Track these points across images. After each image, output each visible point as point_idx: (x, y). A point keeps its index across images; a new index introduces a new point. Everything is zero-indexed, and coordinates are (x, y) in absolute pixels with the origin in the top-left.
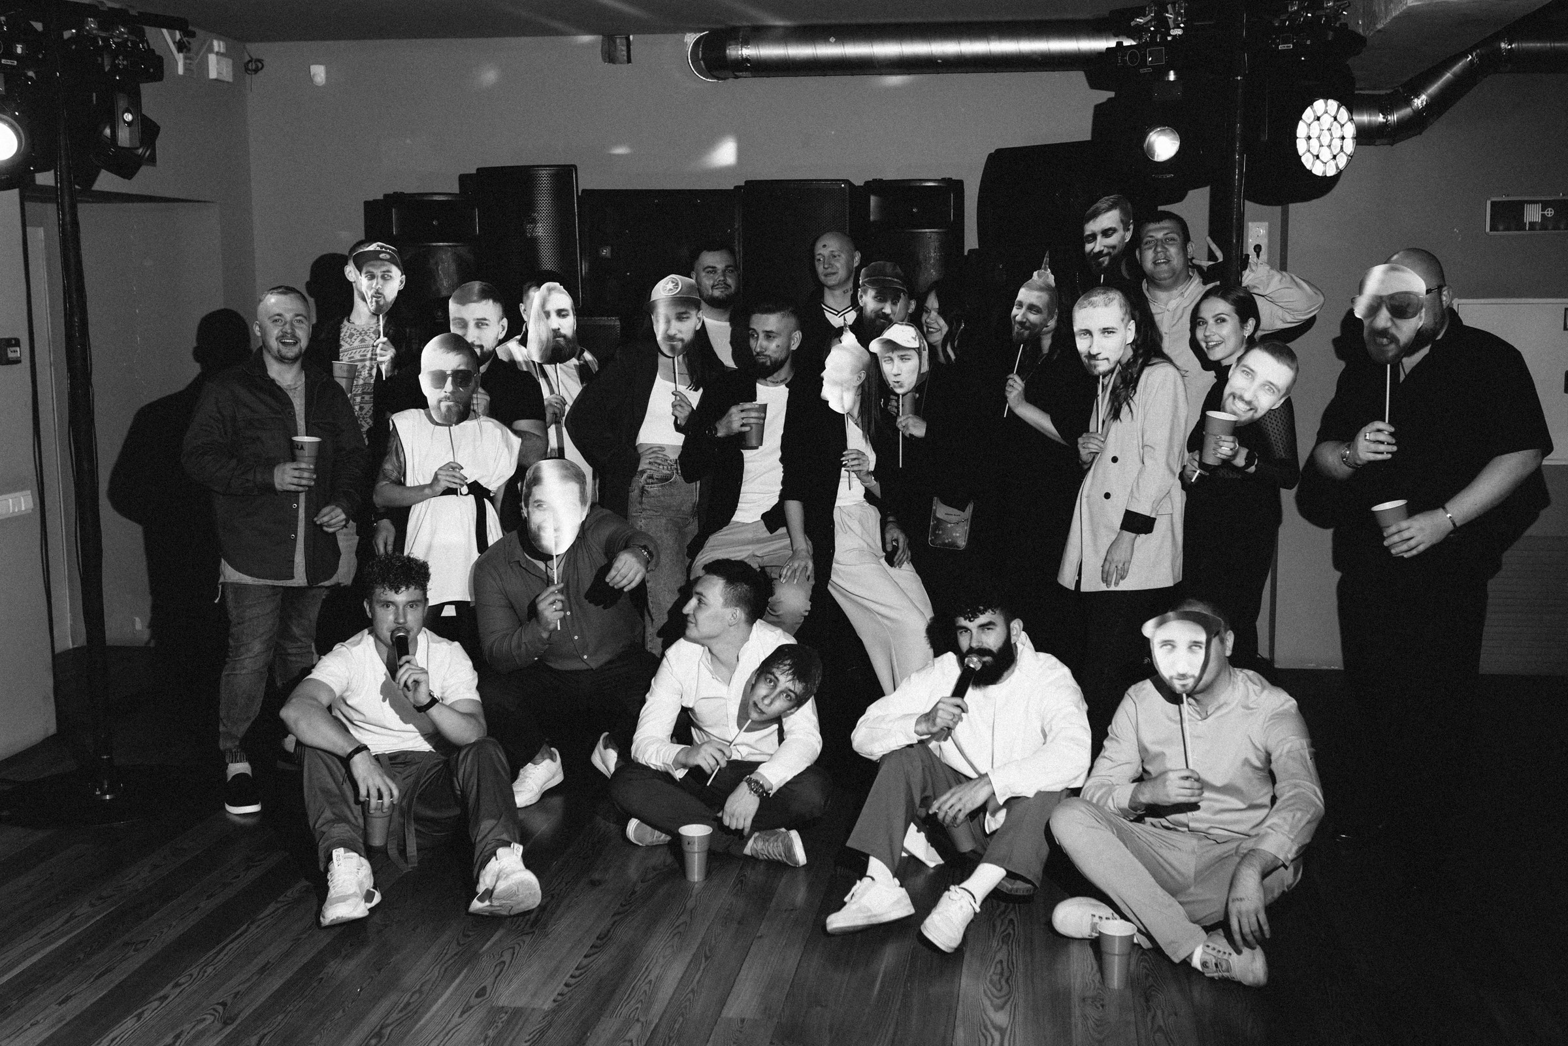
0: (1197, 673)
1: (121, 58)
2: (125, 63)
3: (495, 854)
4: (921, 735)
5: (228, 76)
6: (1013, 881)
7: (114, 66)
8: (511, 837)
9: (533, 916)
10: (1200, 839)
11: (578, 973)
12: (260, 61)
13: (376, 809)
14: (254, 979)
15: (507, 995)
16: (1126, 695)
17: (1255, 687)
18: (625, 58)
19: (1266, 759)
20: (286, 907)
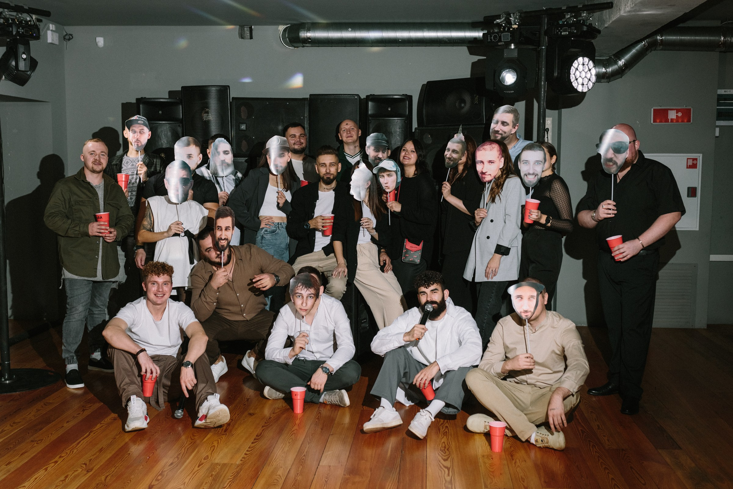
0: (532, 310)
1: (21, 28)
2: (23, 31)
3: (207, 399)
4: (406, 342)
5: (56, 42)
6: (448, 408)
7: (18, 32)
8: (213, 391)
9: (224, 428)
10: (532, 387)
11: (250, 449)
12: (71, 35)
13: (148, 379)
14: (97, 454)
15: (218, 459)
16: (498, 323)
17: (556, 318)
18: (249, 36)
19: (562, 351)
20: (105, 426)
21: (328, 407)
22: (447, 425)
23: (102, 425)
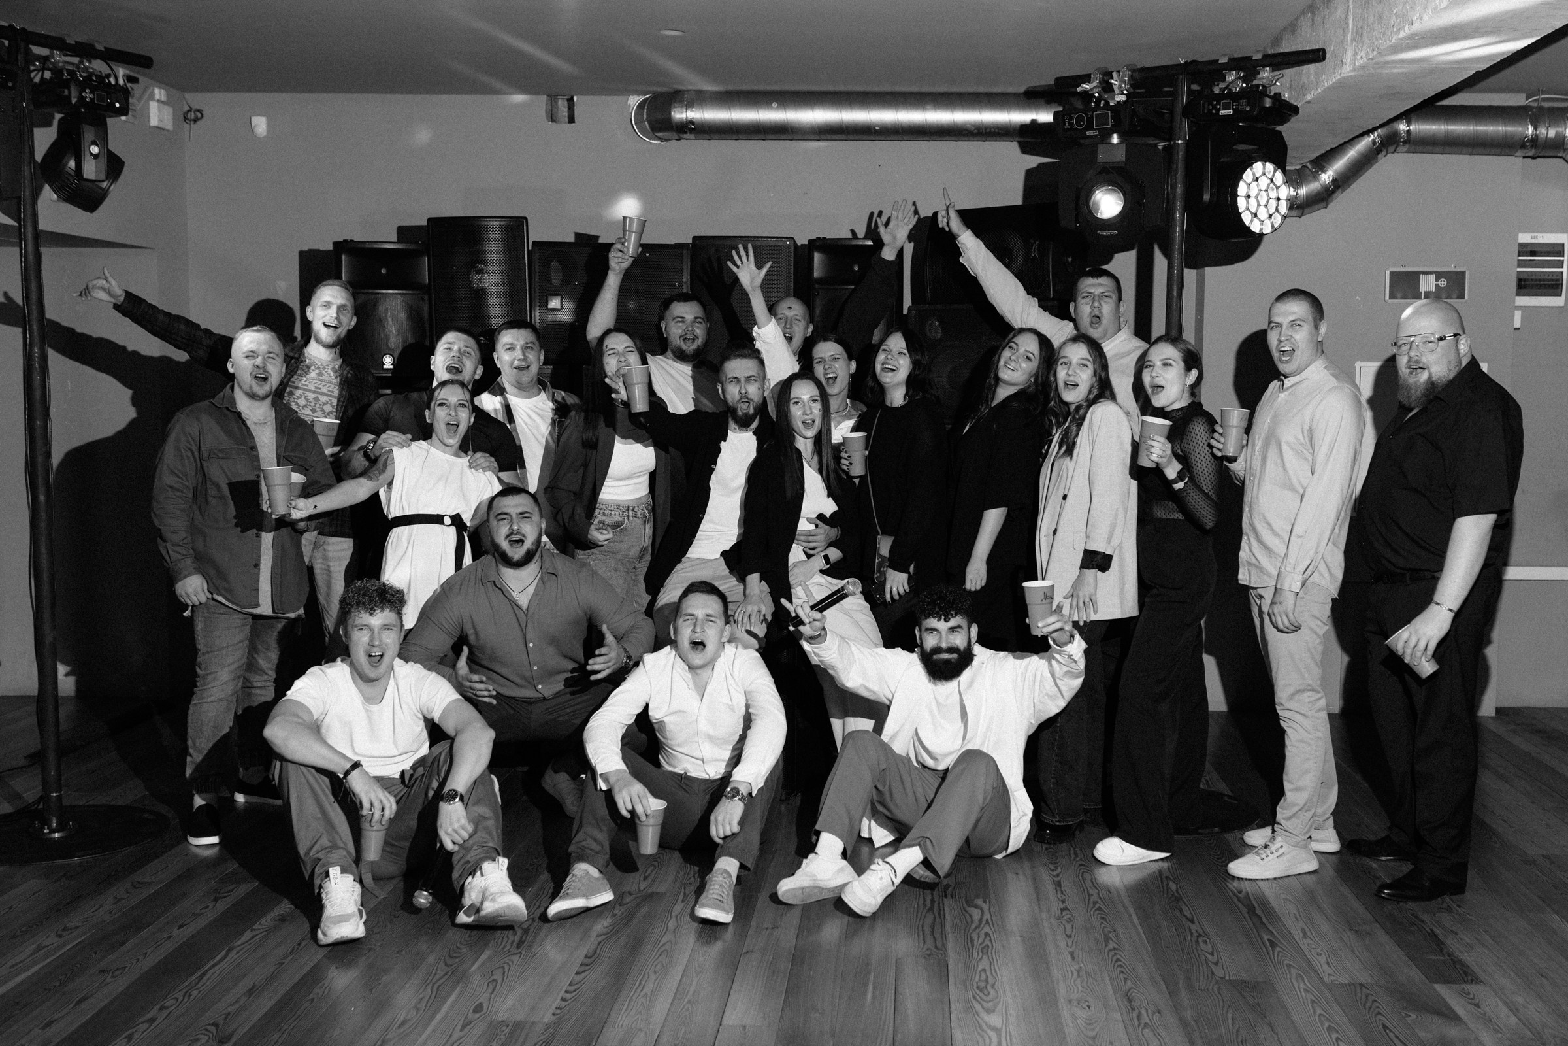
1: (87, 91)
2: (92, 96)
3: (480, 868)
5: (168, 124)
7: (82, 99)
12: (199, 111)
14: (242, 1001)
15: (504, 1010)
18: (567, 117)
20: (261, 935)
22: (987, 929)
23: (255, 933)
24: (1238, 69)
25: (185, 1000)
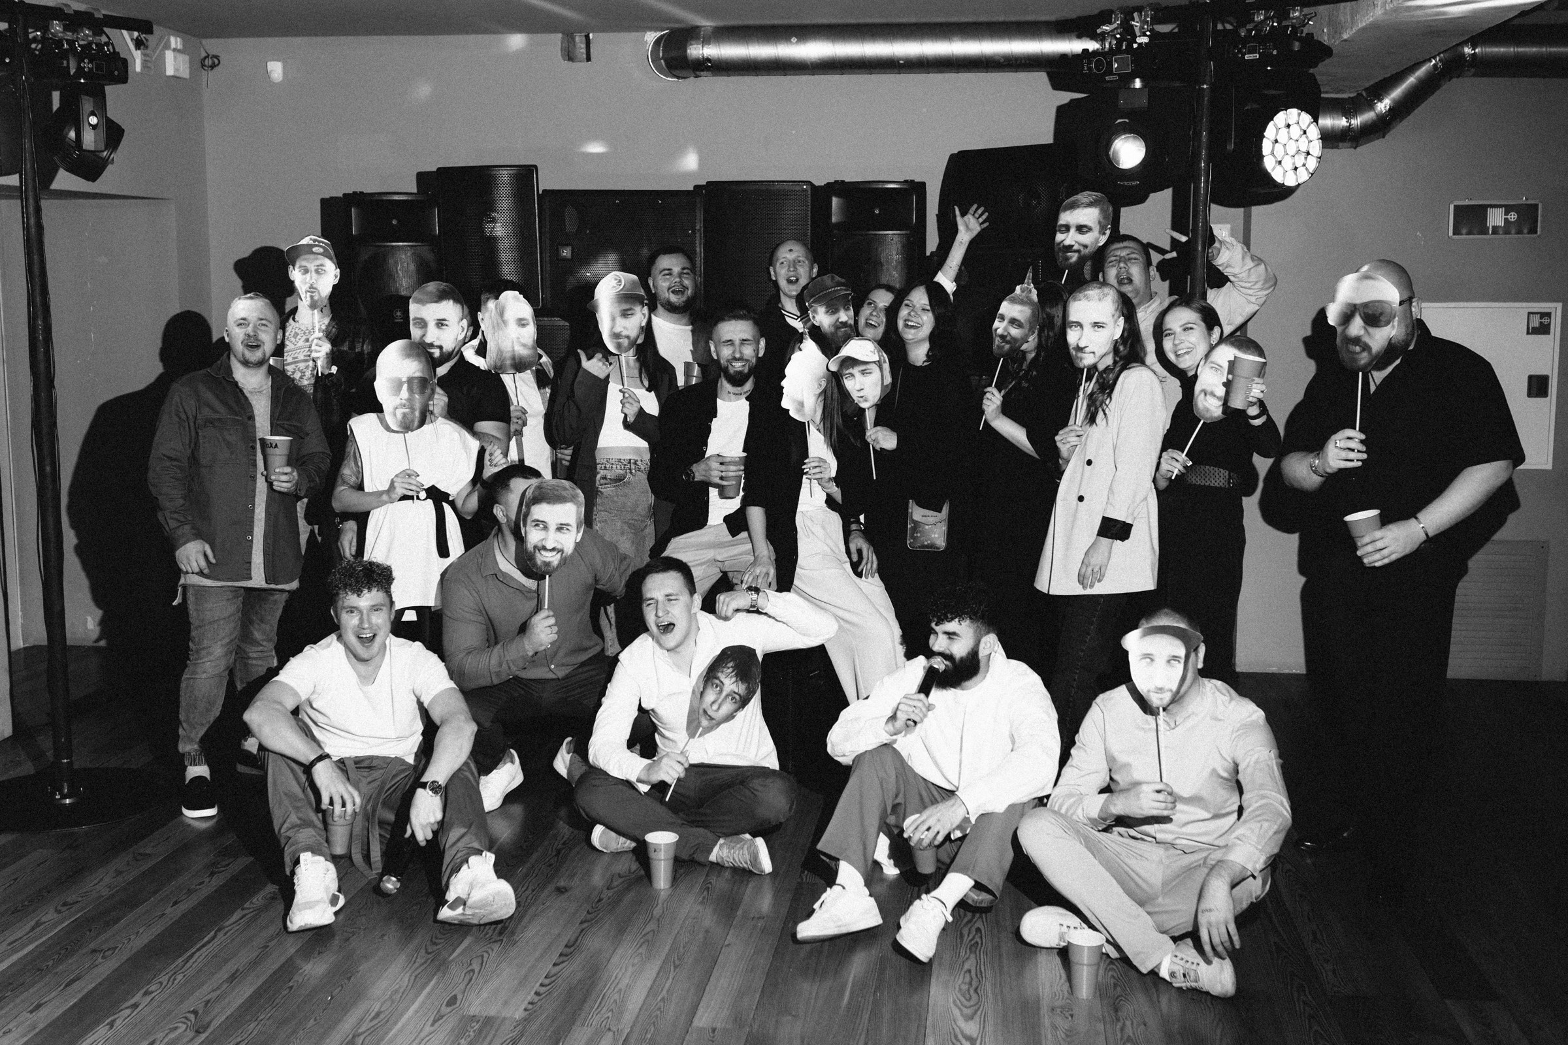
0: (1175, 687)
1: (86, 61)
2: (90, 66)
3: (466, 862)
5: (185, 73)
6: (979, 892)
7: (80, 69)
8: (481, 845)
10: (1167, 850)
11: (547, 981)
12: (216, 57)
13: (340, 817)
14: (224, 987)
15: (477, 1004)
16: (1094, 704)
17: (1223, 697)
18: (585, 56)
19: (1234, 770)
20: (251, 915)
21: (727, 874)
22: (979, 924)
23: (246, 912)
24: (1267, 10)
25: (170, 983)
